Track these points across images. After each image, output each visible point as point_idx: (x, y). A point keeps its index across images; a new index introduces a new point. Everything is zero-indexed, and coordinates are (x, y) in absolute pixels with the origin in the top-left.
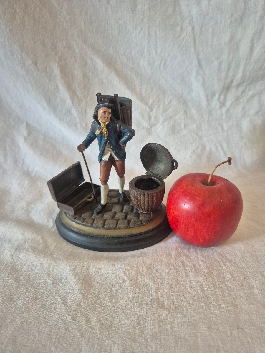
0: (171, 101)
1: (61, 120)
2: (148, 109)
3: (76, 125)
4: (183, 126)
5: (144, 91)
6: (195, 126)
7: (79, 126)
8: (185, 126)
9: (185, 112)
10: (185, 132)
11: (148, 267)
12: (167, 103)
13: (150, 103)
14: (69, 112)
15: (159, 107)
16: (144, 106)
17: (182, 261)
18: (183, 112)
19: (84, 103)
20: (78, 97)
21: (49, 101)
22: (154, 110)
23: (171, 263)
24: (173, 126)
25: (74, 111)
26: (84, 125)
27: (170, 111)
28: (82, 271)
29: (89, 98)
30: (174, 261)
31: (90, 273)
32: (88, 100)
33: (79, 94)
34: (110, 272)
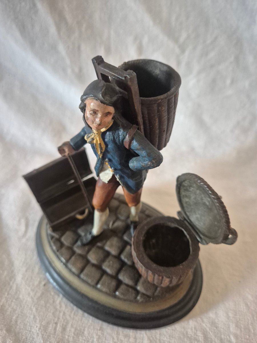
0: (216, 38)
1: (42, 60)
2: (177, 50)
3: (64, 70)
4: (228, 82)
5: (173, 18)
6: (247, 84)
7: (69, 71)
8: (233, 82)
9: (237, 59)
10: (230, 92)
11: (151, 338)
12: (209, 41)
13: (182, 40)
14: (54, 48)
15: (195, 48)
16: (171, 44)
17: (204, 330)
18: (232, 59)
19: (77, 34)
20: (67, 23)
21: (23, 29)
22: (187, 53)
23: (187, 332)
24: (214, 81)
25: (61, 48)
26: (77, 70)
27: (212, 55)
28: (55, 332)
29: (84, 25)
30: (192, 329)
31: (67, 337)
32: (83, 29)
33: (69, 17)
34: (95, 340)
